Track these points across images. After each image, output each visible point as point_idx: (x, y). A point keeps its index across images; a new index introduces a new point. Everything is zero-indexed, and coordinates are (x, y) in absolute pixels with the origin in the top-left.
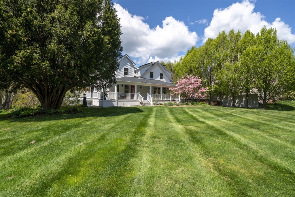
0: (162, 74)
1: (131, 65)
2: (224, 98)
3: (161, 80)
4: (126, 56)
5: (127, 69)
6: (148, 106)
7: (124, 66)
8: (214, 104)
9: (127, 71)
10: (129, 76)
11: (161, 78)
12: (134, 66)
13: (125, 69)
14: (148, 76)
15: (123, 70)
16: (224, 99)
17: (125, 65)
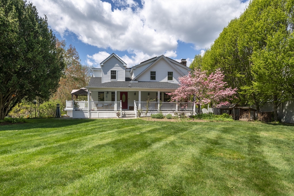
0: (172, 72)
1: (120, 66)
2: (287, 105)
3: (170, 81)
4: (113, 55)
5: (115, 71)
6: (132, 118)
7: (111, 68)
8: (262, 117)
9: (115, 74)
10: (118, 81)
11: (170, 78)
12: (124, 66)
13: (112, 71)
14: (147, 77)
15: (110, 73)
16: (286, 108)
17: (113, 66)
